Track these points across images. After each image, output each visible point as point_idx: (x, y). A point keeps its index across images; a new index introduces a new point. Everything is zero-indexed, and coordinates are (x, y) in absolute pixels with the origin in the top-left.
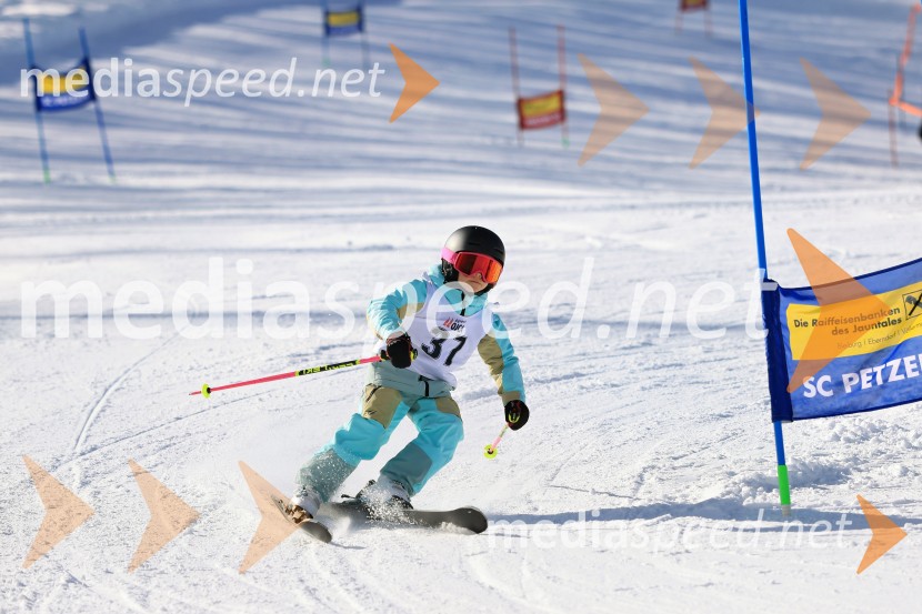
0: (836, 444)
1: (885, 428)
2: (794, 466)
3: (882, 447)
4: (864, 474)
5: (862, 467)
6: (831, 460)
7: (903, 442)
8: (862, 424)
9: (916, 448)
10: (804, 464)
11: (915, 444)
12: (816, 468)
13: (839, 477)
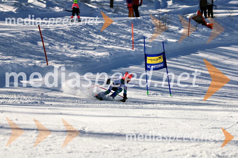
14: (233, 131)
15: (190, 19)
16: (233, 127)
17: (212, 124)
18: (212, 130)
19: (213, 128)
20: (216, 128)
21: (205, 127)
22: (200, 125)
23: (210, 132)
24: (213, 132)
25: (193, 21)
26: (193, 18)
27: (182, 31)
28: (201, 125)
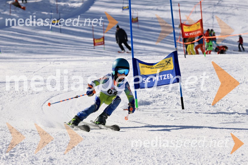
0: (151, 98)
1: (162, 95)
2: (140, 101)
3: (161, 99)
4: (156, 103)
5: (155, 102)
6: (149, 100)
7: (165, 98)
8: (157, 94)
9: (168, 99)
10: (142, 101)
11: (168, 98)
12: (145, 102)
13: (150, 104)
14: (39, 73)
15: (11, 5)
16: (40, 71)
17: (27, 70)
18: (26, 73)
19: (27, 72)
20: (29, 72)
21: (22, 72)
22: (18, 70)
23: (25, 75)
24: (27, 74)
25: (13, 6)
26: (13, 4)
27: (6, 13)
28: (20, 70)
